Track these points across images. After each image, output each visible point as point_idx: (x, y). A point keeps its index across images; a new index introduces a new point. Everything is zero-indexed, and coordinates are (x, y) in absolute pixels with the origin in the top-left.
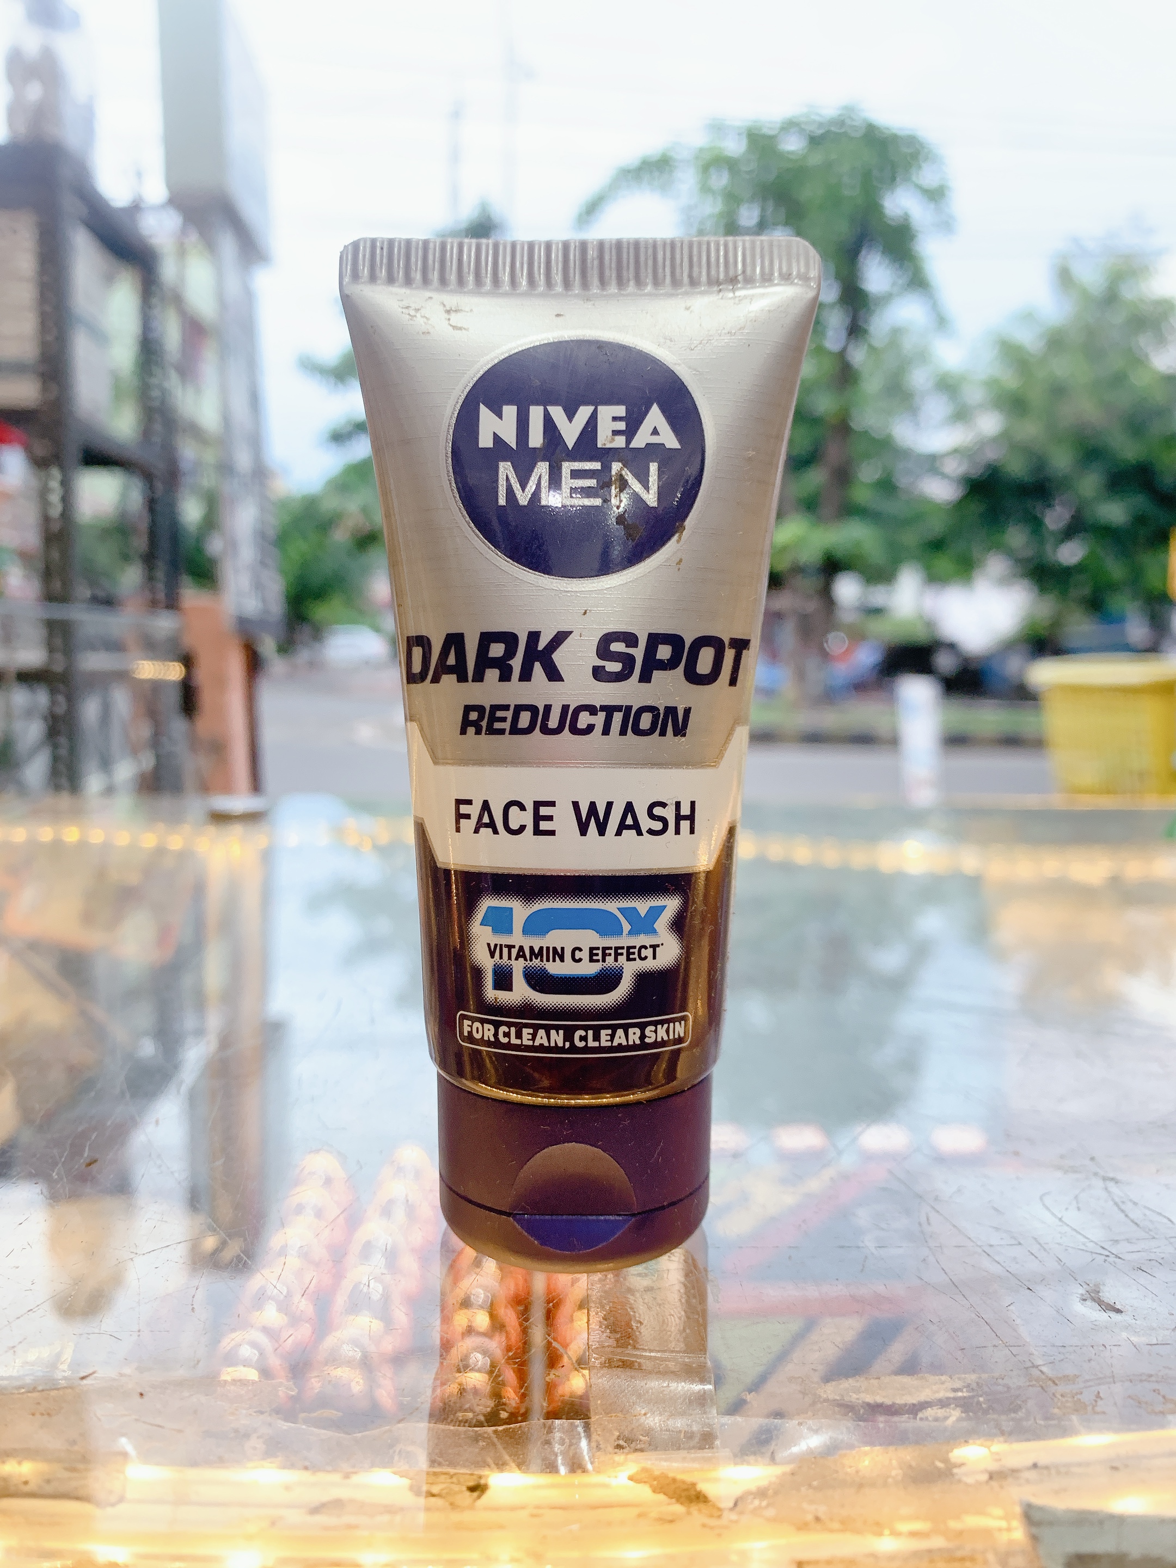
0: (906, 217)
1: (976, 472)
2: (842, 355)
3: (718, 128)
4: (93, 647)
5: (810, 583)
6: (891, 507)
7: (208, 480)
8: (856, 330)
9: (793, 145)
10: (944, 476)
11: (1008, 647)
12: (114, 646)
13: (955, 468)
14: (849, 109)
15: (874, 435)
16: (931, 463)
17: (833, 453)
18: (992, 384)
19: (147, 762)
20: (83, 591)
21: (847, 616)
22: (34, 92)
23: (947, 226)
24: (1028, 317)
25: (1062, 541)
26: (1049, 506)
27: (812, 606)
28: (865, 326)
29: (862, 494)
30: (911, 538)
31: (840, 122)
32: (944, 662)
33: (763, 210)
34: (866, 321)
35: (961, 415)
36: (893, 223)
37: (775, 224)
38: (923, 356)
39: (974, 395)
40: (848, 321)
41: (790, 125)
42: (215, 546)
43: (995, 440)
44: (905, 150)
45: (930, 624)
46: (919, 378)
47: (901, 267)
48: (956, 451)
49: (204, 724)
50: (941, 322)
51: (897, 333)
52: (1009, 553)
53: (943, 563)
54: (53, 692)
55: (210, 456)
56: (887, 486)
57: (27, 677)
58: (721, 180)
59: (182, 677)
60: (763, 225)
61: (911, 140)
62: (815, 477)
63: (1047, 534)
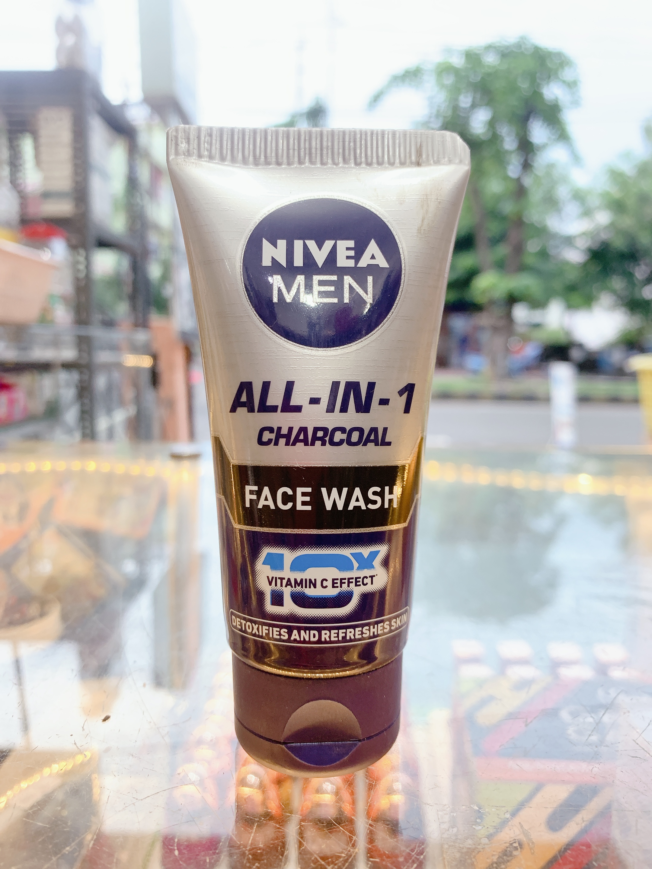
0: (556, 100)
1: (595, 247)
2: (518, 180)
3: (449, 51)
4: (102, 348)
5: (498, 311)
6: (546, 267)
7: (163, 255)
8: (527, 166)
9: (491, 59)
10: (577, 248)
11: (612, 346)
12: (114, 348)
13: (583, 244)
14: (523, 38)
15: (536, 224)
16: (569, 241)
17: (513, 236)
18: (605, 195)
19: (132, 411)
20: (97, 317)
21: (520, 330)
22: (70, 40)
23: (576, 103)
24: (627, 155)
25: (645, 285)
26: (637, 265)
27: (500, 322)
28: (532, 164)
29: (530, 260)
30: (557, 285)
31: (519, 45)
32: (575, 354)
33: (474, 98)
34: (533, 161)
35: (587, 213)
36: (549, 104)
37: (481, 106)
38: (564, 179)
39: (594, 201)
40: (522, 160)
41: (489, 48)
42: (168, 291)
43: (606, 228)
44: (556, 61)
45: (568, 333)
46: (563, 192)
47: (553, 128)
48: (584, 234)
49: (164, 391)
50: (576, 158)
51: (551, 166)
52: (614, 292)
53: (576, 298)
54: (81, 373)
55: (165, 242)
56: (544, 254)
57: (67, 366)
58: (449, 80)
59: (151, 365)
60: (474, 106)
61: (559, 55)
62: (503, 250)
63: (636, 282)
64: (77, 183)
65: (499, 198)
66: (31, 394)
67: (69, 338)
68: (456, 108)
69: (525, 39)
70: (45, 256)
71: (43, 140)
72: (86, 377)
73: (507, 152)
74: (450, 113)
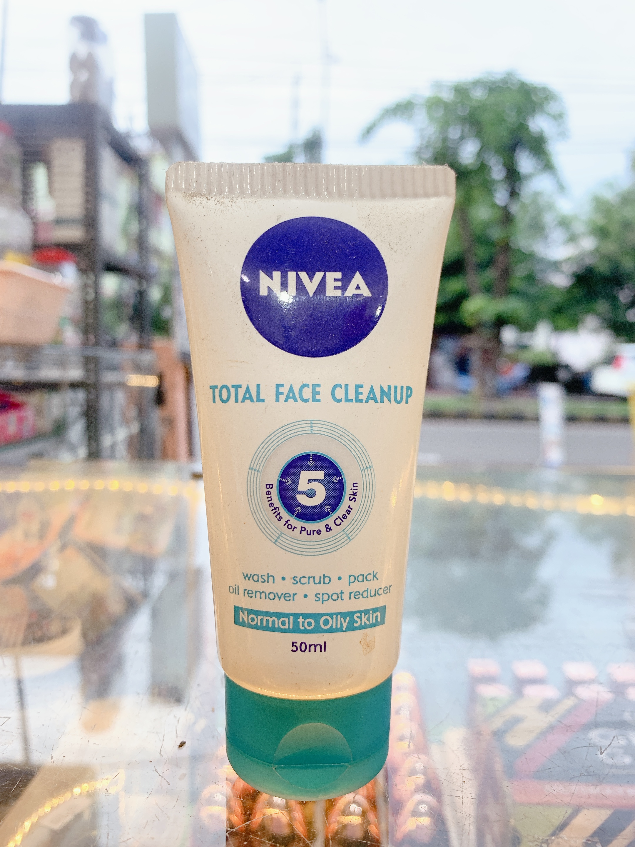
1: (580, 271)
2: (506, 208)
3: (438, 86)
4: (108, 368)
5: (486, 334)
6: (533, 290)
7: (164, 279)
8: (514, 194)
9: (478, 94)
10: (563, 273)
13: (570, 269)
14: (509, 75)
15: (523, 250)
16: (556, 266)
17: (501, 260)
18: (590, 222)
19: (135, 428)
20: (105, 338)
21: (508, 351)
22: (84, 76)
23: (563, 134)
24: (610, 186)
25: (629, 308)
26: (621, 289)
27: (490, 345)
28: (518, 192)
29: (516, 283)
30: (544, 308)
31: (505, 81)
32: (562, 375)
33: (462, 130)
34: (519, 188)
35: (572, 239)
37: (470, 137)
38: (550, 207)
39: (579, 227)
40: (510, 189)
41: (477, 83)
42: (167, 313)
43: (591, 253)
44: (541, 95)
45: (555, 355)
46: (548, 219)
47: (539, 159)
48: (569, 259)
50: (561, 187)
51: (537, 195)
52: (598, 314)
53: (562, 321)
54: (88, 392)
55: (165, 266)
56: (531, 278)
57: (74, 386)
58: (440, 113)
59: (157, 384)
60: (462, 138)
61: (545, 90)
62: (491, 275)
63: (619, 305)
64: (87, 210)
65: (487, 225)
66: (39, 412)
67: (75, 358)
68: (445, 139)
69: (511, 74)
70: (56, 279)
71: (56, 170)
72: (92, 396)
73: (494, 181)
74: (439, 144)
